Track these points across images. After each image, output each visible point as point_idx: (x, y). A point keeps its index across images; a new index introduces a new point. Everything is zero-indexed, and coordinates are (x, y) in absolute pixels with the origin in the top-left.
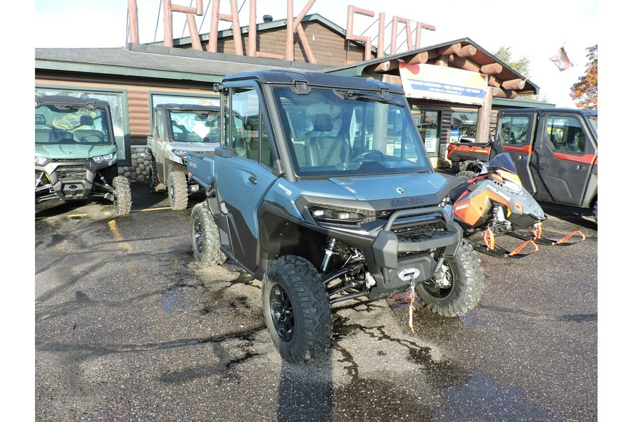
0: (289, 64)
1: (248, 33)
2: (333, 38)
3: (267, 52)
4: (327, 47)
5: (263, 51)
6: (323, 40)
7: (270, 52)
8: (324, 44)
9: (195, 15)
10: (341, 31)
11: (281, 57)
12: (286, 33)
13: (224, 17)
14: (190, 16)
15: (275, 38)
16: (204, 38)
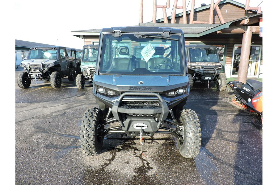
0: (210, 25)
1: (190, 13)
2: (238, 10)
3: (200, 21)
4: (234, 15)
5: (199, 21)
6: (232, 12)
7: (202, 21)
8: (232, 14)
9: (166, 9)
10: (243, 6)
11: (206, 23)
12: (210, 11)
13: (179, 8)
14: (164, 9)
15: (205, 14)
16: (170, 18)
